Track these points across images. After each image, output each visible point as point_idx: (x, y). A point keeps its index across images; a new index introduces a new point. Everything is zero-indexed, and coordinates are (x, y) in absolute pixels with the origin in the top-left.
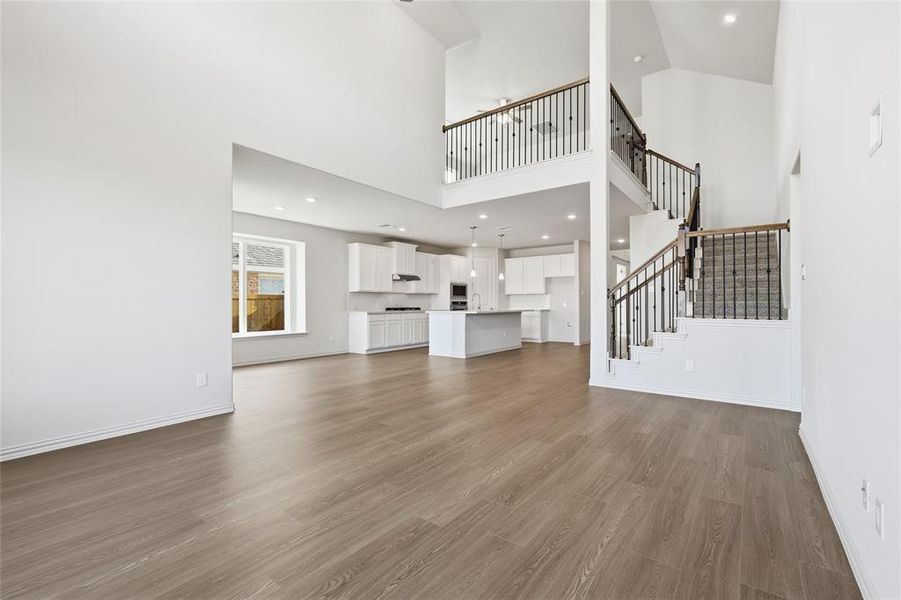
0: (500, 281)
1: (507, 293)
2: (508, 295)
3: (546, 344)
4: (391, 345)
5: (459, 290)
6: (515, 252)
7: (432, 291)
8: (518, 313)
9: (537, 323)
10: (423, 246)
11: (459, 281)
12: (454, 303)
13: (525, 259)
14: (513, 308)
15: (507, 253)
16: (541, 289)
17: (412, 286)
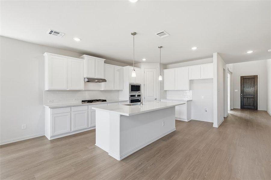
0: (160, 81)
1: (165, 89)
2: (166, 91)
3: (191, 122)
4: (75, 130)
5: (135, 88)
6: (170, 66)
7: (118, 89)
8: (173, 107)
9: (184, 108)
10: (109, 60)
11: (135, 83)
12: (131, 96)
13: (176, 69)
14: (170, 104)
15: (165, 66)
16: (187, 87)
17: (103, 86)
